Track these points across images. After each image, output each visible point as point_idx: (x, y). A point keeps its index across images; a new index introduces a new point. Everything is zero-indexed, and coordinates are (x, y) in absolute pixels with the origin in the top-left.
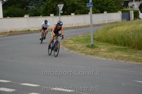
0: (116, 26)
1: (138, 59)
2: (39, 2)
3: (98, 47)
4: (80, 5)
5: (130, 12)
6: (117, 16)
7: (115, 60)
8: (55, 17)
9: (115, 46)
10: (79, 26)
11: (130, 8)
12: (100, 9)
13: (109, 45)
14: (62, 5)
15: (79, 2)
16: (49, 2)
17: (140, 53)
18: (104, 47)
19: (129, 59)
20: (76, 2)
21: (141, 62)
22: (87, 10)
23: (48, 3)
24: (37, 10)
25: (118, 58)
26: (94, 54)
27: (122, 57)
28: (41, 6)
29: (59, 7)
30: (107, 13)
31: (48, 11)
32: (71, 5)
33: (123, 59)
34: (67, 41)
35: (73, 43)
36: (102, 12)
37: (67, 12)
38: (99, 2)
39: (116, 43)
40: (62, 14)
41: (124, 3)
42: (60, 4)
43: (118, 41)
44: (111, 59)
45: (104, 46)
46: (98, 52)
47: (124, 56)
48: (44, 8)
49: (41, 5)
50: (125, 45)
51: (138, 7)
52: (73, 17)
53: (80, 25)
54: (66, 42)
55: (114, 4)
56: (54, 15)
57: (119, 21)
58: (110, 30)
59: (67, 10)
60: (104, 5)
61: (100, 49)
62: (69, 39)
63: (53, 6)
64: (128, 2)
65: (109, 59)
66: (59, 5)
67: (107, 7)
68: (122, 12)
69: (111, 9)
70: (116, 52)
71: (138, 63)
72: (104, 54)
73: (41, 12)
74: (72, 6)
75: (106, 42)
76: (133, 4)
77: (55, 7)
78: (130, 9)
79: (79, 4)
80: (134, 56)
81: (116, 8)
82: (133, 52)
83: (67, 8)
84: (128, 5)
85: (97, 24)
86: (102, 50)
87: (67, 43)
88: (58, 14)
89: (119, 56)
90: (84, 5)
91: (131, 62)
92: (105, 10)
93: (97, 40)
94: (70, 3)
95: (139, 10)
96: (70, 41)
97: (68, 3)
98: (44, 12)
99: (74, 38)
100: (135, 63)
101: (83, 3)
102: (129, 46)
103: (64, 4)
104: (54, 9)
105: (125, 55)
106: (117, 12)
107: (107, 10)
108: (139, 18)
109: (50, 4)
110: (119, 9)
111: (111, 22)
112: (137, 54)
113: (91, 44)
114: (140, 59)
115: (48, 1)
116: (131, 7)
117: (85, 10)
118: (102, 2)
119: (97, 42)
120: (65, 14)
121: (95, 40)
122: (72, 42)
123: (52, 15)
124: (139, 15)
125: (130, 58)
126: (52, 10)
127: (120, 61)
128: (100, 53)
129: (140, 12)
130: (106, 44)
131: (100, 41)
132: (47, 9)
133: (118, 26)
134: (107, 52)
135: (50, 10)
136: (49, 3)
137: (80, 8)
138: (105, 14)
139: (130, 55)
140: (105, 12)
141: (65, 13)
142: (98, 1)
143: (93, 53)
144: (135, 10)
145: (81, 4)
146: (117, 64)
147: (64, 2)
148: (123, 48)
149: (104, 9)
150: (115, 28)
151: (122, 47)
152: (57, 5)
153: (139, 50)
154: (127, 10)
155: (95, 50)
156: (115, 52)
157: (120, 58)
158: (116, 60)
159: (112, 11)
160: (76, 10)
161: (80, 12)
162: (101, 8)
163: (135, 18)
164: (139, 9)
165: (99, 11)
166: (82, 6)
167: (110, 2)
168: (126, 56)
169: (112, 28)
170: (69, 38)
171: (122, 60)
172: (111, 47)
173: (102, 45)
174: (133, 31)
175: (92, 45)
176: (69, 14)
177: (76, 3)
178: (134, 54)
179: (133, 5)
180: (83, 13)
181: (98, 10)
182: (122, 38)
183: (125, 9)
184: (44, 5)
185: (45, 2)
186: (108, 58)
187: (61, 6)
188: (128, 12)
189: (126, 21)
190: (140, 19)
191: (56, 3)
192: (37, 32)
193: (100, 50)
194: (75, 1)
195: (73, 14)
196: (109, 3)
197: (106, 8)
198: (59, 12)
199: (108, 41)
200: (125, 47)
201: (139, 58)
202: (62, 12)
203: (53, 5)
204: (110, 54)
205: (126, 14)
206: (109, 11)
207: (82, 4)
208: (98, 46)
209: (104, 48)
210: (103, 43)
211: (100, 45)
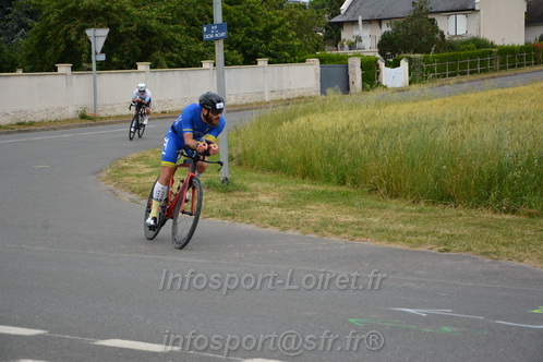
0: (305, 113)
1: (394, 231)
2: (9, 20)
3: (245, 189)
4: (168, 32)
5: (350, 61)
6: (303, 77)
7: (312, 236)
8: (74, 77)
9: (307, 186)
10: (167, 110)
11: (346, 46)
12: (243, 51)
13: (284, 181)
14: (104, 32)
15: (165, 22)
16: (52, 19)
17: (398, 211)
18: (267, 189)
19: (360, 230)
20: (154, 21)
21: (403, 240)
22: (196, 52)
23: (48, 22)
24: (4, 46)
25: (321, 227)
26: (234, 215)
27: (336, 225)
28: (19, 34)
29: (92, 40)
30: (269, 63)
31: (49, 52)
32: (136, 32)
33: (341, 229)
34: (126, 167)
35: (150, 174)
36: (250, 60)
37: (122, 57)
38: (241, 24)
39: (308, 173)
40: (102, 66)
41: (327, 29)
42: (92, 27)
43: (317, 165)
44: (297, 233)
45: (267, 185)
46: (247, 206)
47: (342, 219)
48: (32, 42)
49: (17, 31)
50: (342, 182)
51: (375, 45)
52: (143, 75)
53: (170, 109)
54: (123, 168)
55: (294, 33)
56: (73, 69)
57: (313, 94)
58: (286, 125)
59: (120, 48)
60: (256, 34)
61: (253, 196)
62: (134, 160)
63: (66, 34)
64: (341, 25)
65: (290, 232)
66: (89, 32)
67: (267, 44)
68: (322, 61)
69: (284, 48)
70: (313, 207)
71: (393, 245)
72: (272, 212)
73: (19, 56)
74: (138, 36)
75: (274, 171)
76: (356, 33)
77: (73, 38)
78: (346, 51)
79: (166, 27)
80: (376, 220)
81: (301, 46)
82: (372, 207)
83: (122, 41)
84: (339, 38)
85: (234, 106)
86: (263, 198)
87: (127, 175)
88: (85, 65)
89: (323, 219)
90: (186, 31)
91: (372, 243)
92: (260, 54)
93: (240, 164)
94: (131, 25)
95: (378, 56)
96: (137, 164)
97: (126, 26)
98: (30, 56)
99: (152, 156)
100: (384, 244)
101: (180, 26)
102: (355, 183)
103: (109, 26)
104: (70, 44)
105: (346, 217)
106: (304, 61)
107: (267, 55)
108: (379, 84)
109: (55, 25)
110: (309, 50)
111: (284, 97)
112: (386, 213)
113: (219, 178)
114: (400, 232)
115: (48, 14)
116: (352, 46)
117: (189, 52)
118: (249, 25)
119: (239, 170)
120: (114, 64)
121: (233, 163)
122: (148, 171)
123: (64, 68)
124: (378, 74)
125: (365, 227)
126: (62, 48)
127: (332, 238)
128: (254, 209)
129: (382, 64)
130: (274, 176)
131: (252, 167)
132: (43, 44)
133: (314, 111)
134: (279, 206)
135: (57, 48)
136: (52, 22)
137: (168, 45)
138: (262, 69)
139: (363, 217)
140: (262, 62)
141: (115, 59)
142: (236, 19)
143: (228, 208)
144: (366, 54)
145: (172, 30)
146: (320, 248)
147: (108, 19)
148: (338, 192)
149: (256, 51)
150: (302, 121)
151: (331, 188)
152: (81, 31)
153: (391, 197)
154: (338, 55)
155: (235, 200)
156: (308, 206)
157: (330, 227)
158: (315, 236)
159: (285, 57)
160: (155, 50)
161: (171, 59)
162: (245, 44)
163: (368, 86)
164: (380, 53)
165: (240, 58)
166: (178, 37)
167: (279, 26)
168: (351, 219)
169: (291, 118)
170: (135, 155)
171: (338, 233)
172: (292, 188)
173: (259, 179)
174: (366, 131)
175: (223, 182)
176: (129, 65)
177: (154, 23)
178: (377, 212)
179: (359, 39)
180: (179, 62)
181: (235, 52)
182: (331, 154)
183: (330, 52)
184: (30, 28)
185: (37, 20)
186: (285, 229)
187: (98, 37)
188: (343, 62)
189: (339, 95)
190: (385, 87)
191: (79, 23)
192: (8, 133)
193: (255, 200)
194: (152, 18)
195: (143, 66)
196: (275, 27)
197: (264, 46)
198: (93, 57)
199: (279, 168)
200: (343, 189)
201: (396, 228)
202: (102, 57)
203: (66, 31)
204: (293, 212)
205: (336, 69)
206: (275, 59)
207: (177, 31)
208: (245, 183)
209: (267, 191)
210: (262, 176)
211: (254, 179)
